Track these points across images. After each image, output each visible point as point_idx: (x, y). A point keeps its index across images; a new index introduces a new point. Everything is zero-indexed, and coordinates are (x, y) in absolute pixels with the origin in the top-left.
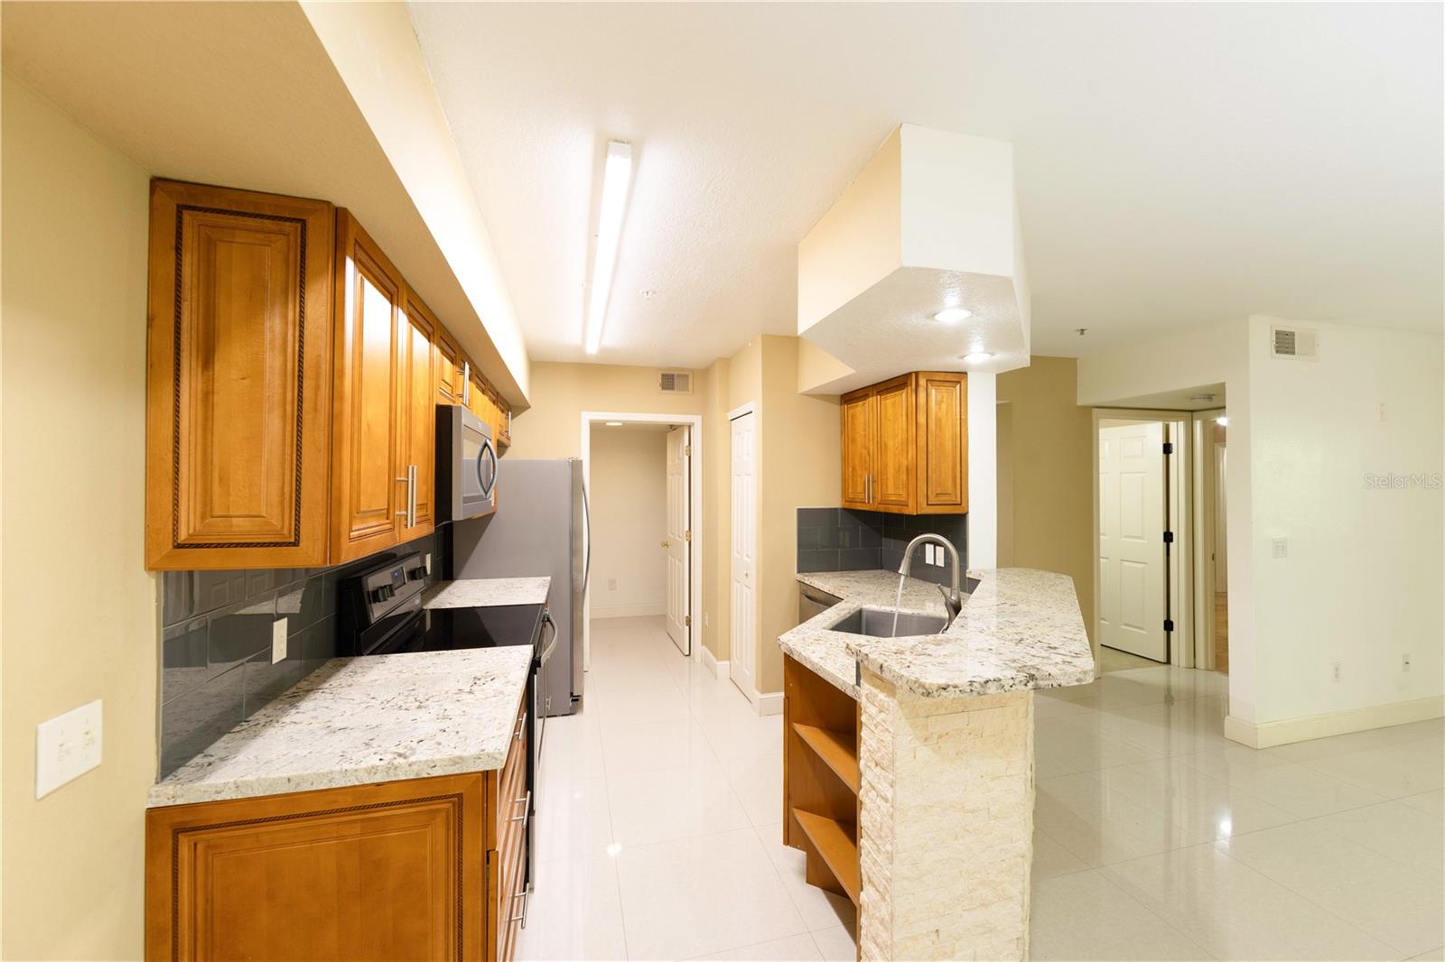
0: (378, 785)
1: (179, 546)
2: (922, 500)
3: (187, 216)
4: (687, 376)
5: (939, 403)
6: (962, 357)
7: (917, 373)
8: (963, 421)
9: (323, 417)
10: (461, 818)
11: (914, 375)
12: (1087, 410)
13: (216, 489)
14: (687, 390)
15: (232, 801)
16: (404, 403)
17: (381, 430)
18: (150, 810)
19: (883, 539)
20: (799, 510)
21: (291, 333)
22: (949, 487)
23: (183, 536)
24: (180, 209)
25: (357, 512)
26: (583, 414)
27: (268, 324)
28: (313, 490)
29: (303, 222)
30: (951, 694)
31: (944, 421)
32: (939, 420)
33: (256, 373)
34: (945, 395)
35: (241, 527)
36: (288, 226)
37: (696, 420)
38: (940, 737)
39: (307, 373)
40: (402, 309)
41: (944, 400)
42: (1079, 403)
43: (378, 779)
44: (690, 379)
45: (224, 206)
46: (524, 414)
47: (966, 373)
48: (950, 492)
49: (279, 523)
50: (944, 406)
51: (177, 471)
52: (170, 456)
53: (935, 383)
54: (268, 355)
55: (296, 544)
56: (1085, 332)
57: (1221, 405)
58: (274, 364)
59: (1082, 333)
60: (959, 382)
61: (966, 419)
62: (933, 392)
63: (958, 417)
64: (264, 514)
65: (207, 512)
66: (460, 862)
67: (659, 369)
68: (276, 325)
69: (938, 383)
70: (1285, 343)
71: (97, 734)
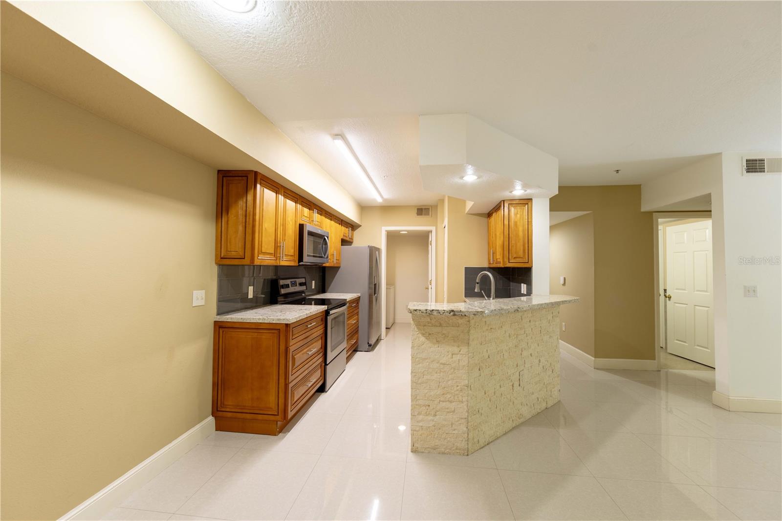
0: (261, 323)
1: (222, 258)
2: (506, 260)
3: (224, 178)
4: (429, 209)
5: (516, 214)
6: (511, 192)
7: (504, 201)
8: (529, 223)
9: (251, 226)
10: (280, 336)
11: (502, 202)
12: (650, 214)
13: (229, 244)
14: (429, 215)
15: (230, 322)
16: (282, 223)
17: (272, 230)
18: (215, 321)
19: (511, 283)
20: (465, 268)
21: (244, 205)
22: (521, 254)
23: (222, 256)
24: (223, 177)
25: (261, 252)
26: (383, 228)
27: (240, 203)
28: (248, 246)
29: (247, 177)
30: (418, 313)
31: (518, 223)
32: (516, 223)
33: (237, 216)
34: (519, 210)
35: (233, 254)
36: (244, 178)
37: (433, 229)
38: (430, 334)
39: (247, 215)
40: (281, 195)
41: (519, 213)
42: (643, 210)
43: (261, 321)
44: (430, 209)
45: (232, 175)
46: (359, 229)
47: (531, 199)
48: (521, 256)
49: (241, 254)
50: (518, 216)
51: (221, 240)
52: (220, 237)
53: (514, 205)
54: (240, 211)
55: (244, 258)
56: (620, 172)
57: (708, 209)
58: (241, 212)
59: (617, 173)
60: (528, 204)
61: (532, 221)
62: (512, 209)
63: (527, 220)
64: (238, 250)
65: (227, 251)
66: (279, 348)
67: (415, 206)
68: (241, 203)
69: (515, 205)
70: (754, 166)
71: (204, 297)
